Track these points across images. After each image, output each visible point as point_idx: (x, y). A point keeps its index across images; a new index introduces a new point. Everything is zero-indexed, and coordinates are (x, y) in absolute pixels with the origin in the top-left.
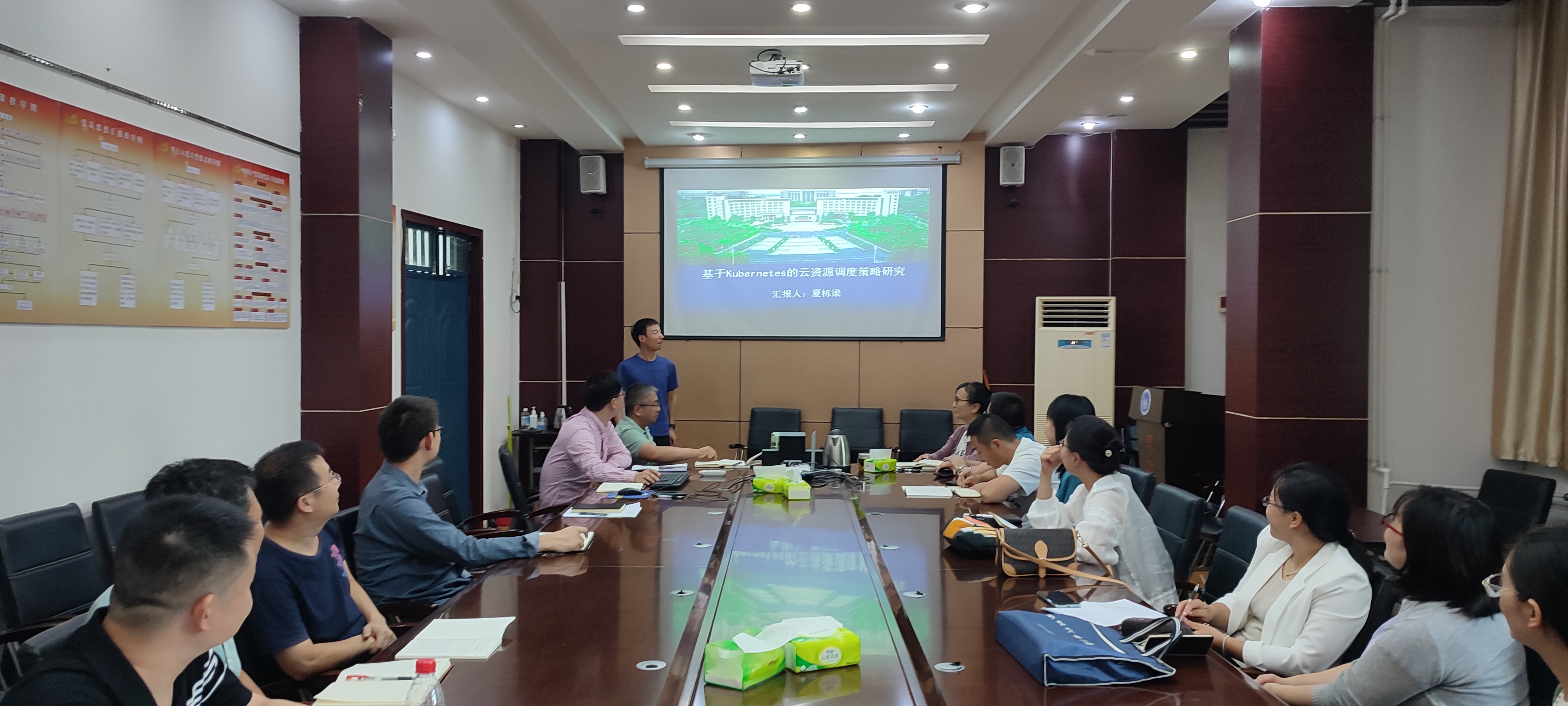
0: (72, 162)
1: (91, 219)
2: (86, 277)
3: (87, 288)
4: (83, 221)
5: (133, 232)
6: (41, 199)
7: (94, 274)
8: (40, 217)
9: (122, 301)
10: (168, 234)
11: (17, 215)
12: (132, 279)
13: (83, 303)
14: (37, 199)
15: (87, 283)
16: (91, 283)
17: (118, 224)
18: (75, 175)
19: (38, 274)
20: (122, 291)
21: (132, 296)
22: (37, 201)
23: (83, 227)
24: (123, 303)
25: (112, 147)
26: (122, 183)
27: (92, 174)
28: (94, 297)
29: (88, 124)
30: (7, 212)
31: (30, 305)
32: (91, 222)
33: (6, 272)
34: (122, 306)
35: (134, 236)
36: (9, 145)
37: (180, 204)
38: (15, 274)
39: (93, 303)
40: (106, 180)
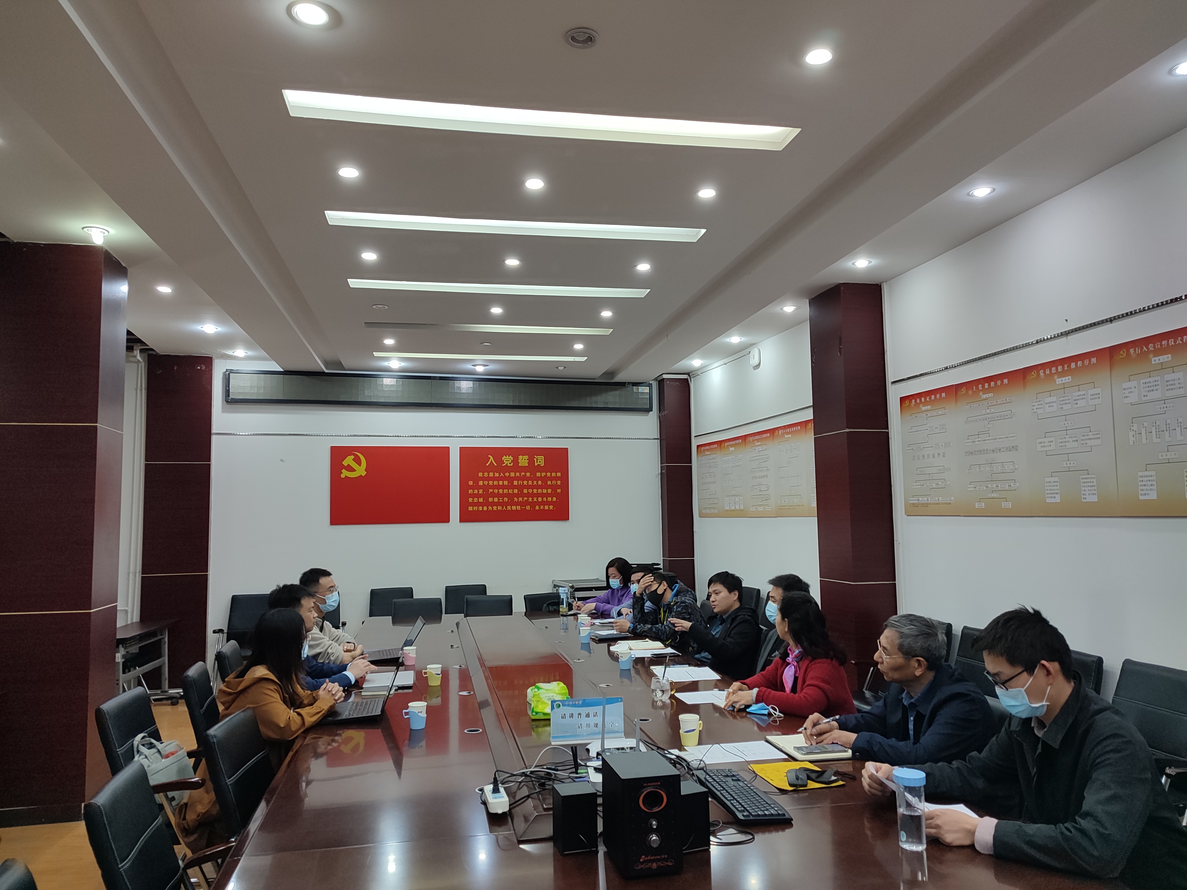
0: (1033, 404)
1: (1051, 439)
2: (1050, 482)
3: (1051, 490)
4: (1044, 442)
5: (1090, 439)
6: (1013, 437)
7: (1056, 479)
8: (1015, 448)
9: (1083, 496)
10: (1133, 430)
11: (999, 451)
12: (1092, 478)
13: (1048, 500)
14: (1010, 437)
15: (1050, 486)
16: (1054, 486)
17: (1075, 437)
18: (1037, 412)
19: (1014, 484)
20: (1083, 488)
21: (1094, 492)
22: (1012, 439)
23: (1045, 446)
24: (1086, 498)
25: (1067, 379)
26: (1077, 404)
27: (1049, 406)
28: (1058, 496)
29: (1044, 372)
30: (993, 451)
31: (1010, 505)
32: (1051, 442)
33: (994, 485)
34: (1083, 501)
35: (1090, 443)
36: (992, 410)
37: (1146, 398)
38: (999, 486)
39: (1058, 499)
40: (1061, 406)
